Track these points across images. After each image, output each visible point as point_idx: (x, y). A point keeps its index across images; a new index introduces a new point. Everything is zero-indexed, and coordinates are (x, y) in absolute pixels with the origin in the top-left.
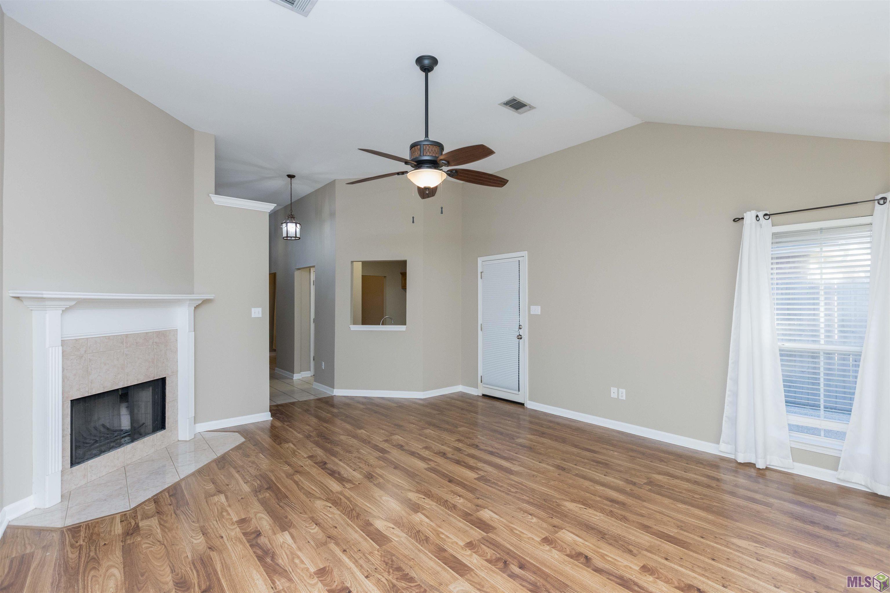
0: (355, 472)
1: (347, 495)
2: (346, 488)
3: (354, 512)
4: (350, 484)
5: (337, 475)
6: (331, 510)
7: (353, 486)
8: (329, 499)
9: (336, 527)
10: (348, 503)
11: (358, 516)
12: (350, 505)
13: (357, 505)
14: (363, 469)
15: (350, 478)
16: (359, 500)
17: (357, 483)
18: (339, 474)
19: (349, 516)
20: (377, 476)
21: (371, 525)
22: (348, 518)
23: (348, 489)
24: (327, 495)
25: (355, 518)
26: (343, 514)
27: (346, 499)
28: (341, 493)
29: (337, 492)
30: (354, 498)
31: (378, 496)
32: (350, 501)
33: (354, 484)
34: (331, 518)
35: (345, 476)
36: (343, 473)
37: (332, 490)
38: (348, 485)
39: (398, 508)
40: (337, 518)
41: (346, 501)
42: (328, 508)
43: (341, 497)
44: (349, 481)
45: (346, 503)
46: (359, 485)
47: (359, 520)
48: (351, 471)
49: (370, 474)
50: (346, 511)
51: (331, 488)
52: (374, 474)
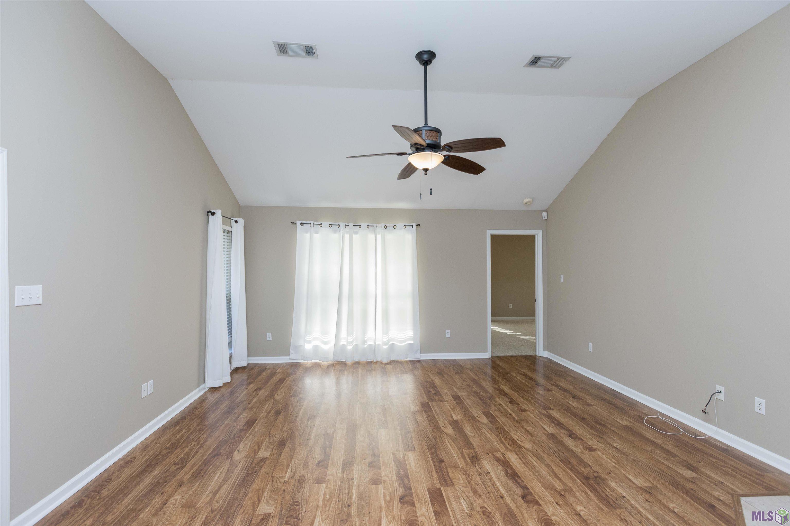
0: (487, 470)
1: (502, 446)
2: (502, 453)
3: (500, 432)
4: (497, 456)
5: (510, 472)
6: (518, 438)
7: (495, 453)
8: (519, 447)
9: (514, 426)
10: (503, 439)
11: (497, 429)
12: (501, 437)
13: (496, 435)
14: (478, 471)
15: (496, 463)
16: (493, 439)
17: (490, 455)
18: (507, 473)
19: (504, 430)
20: (467, 457)
21: (490, 422)
22: (505, 429)
23: (500, 452)
24: (521, 452)
25: (500, 428)
26: (508, 432)
27: (504, 443)
28: (507, 449)
29: (512, 451)
30: (497, 442)
31: (476, 438)
32: (501, 440)
33: (493, 455)
34: (518, 432)
35: (500, 468)
36: (502, 472)
37: (516, 455)
38: (499, 455)
39: (466, 425)
40: (513, 431)
41: (504, 441)
42: (520, 440)
43: (507, 445)
44: (497, 460)
45: (504, 439)
46: (488, 452)
47: (497, 426)
48: (492, 473)
49: (472, 462)
50: (506, 434)
51: (517, 457)
52: (468, 460)
